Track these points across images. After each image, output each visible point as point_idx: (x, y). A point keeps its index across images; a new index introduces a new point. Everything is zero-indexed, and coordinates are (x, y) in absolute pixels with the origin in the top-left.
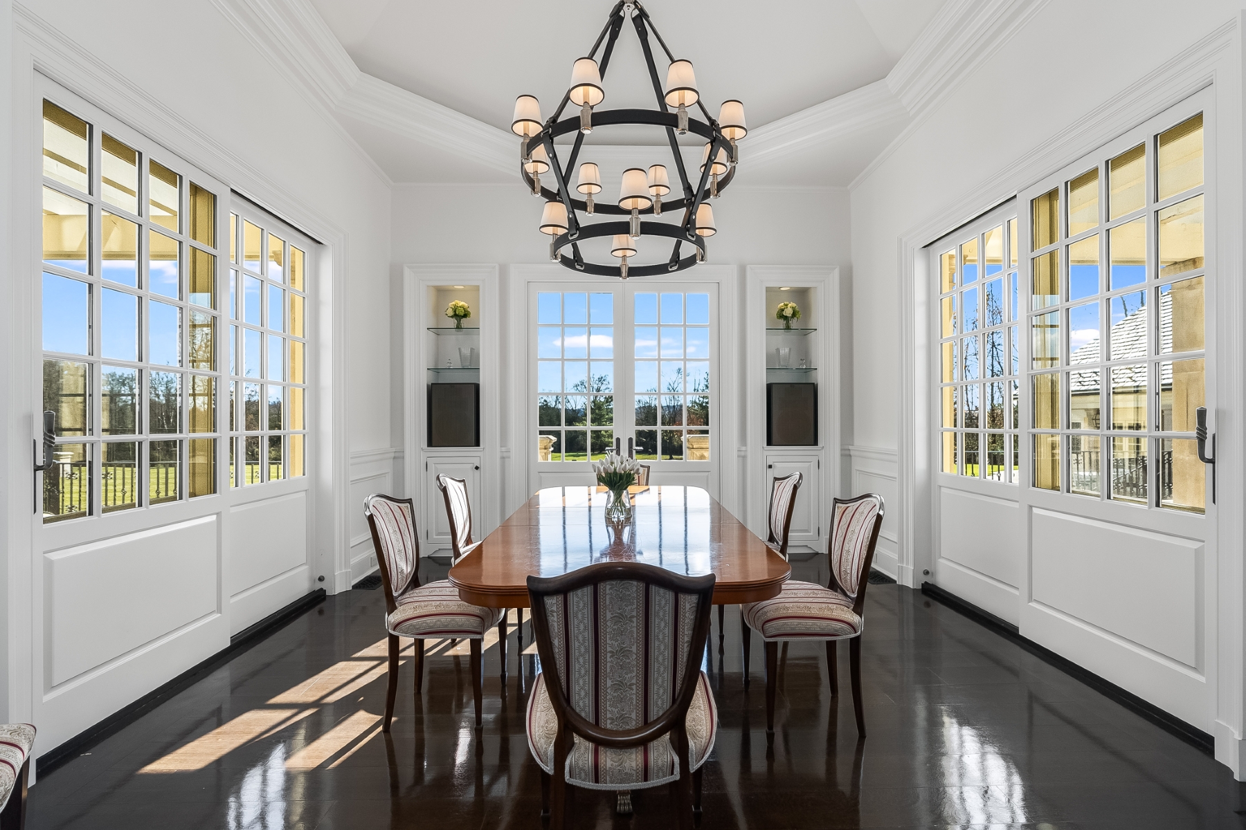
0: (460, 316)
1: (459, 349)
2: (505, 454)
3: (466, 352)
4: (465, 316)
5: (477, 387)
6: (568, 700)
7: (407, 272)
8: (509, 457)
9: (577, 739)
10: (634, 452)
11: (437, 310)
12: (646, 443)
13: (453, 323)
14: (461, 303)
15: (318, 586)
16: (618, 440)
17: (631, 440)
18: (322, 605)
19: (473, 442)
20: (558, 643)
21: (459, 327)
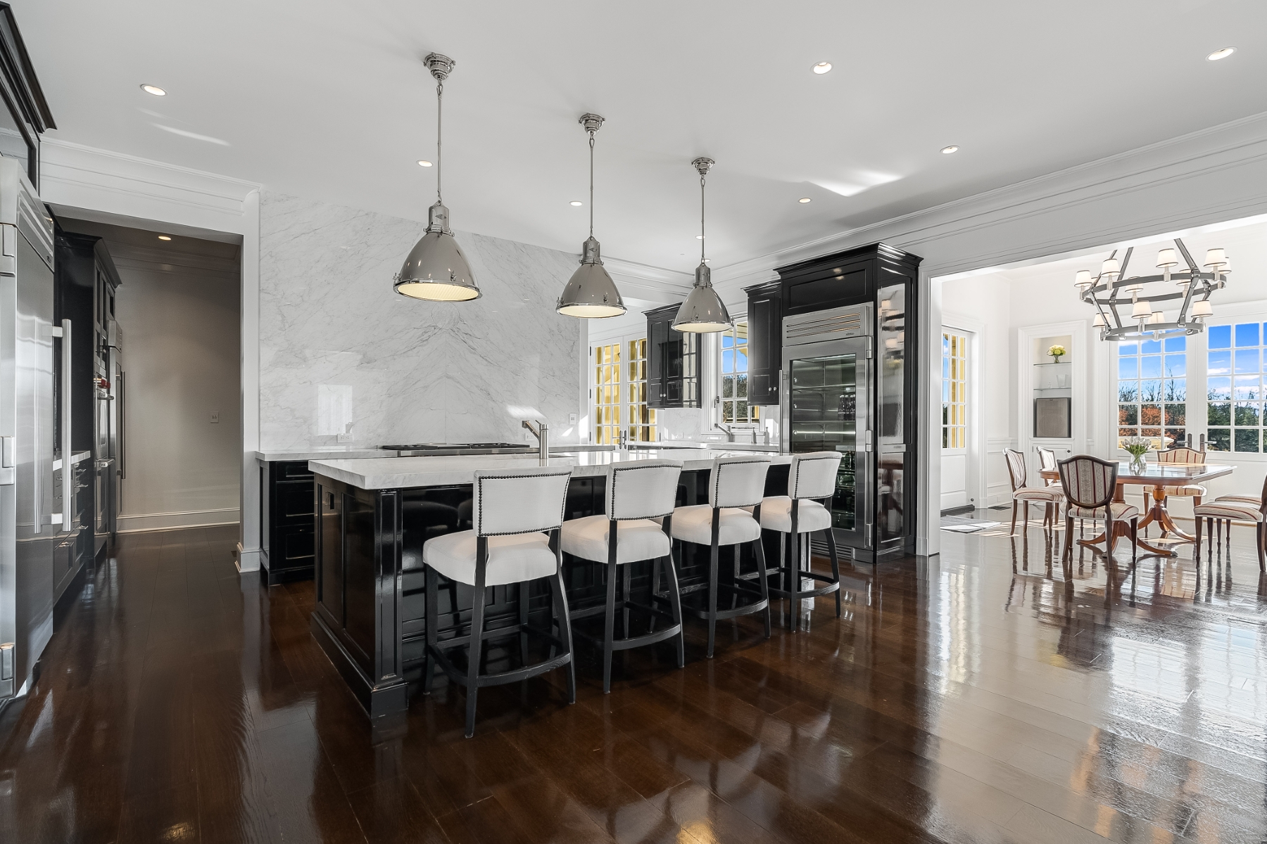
0: (1057, 355)
1: (1057, 376)
2: (1090, 443)
3: (1062, 377)
4: (1061, 354)
5: (1069, 400)
6: (1070, 494)
7: (1020, 332)
8: (1093, 445)
9: (1073, 505)
10: (1206, 445)
11: (1041, 352)
12: (1218, 440)
13: (1053, 358)
14: (1057, 347)
15: (971, 503)
16: (1190, 436)
17: (1202, 436)
18: (973, 513)
19: (1067, 434)
20: (1066, 478)
21: (1057, 362)
